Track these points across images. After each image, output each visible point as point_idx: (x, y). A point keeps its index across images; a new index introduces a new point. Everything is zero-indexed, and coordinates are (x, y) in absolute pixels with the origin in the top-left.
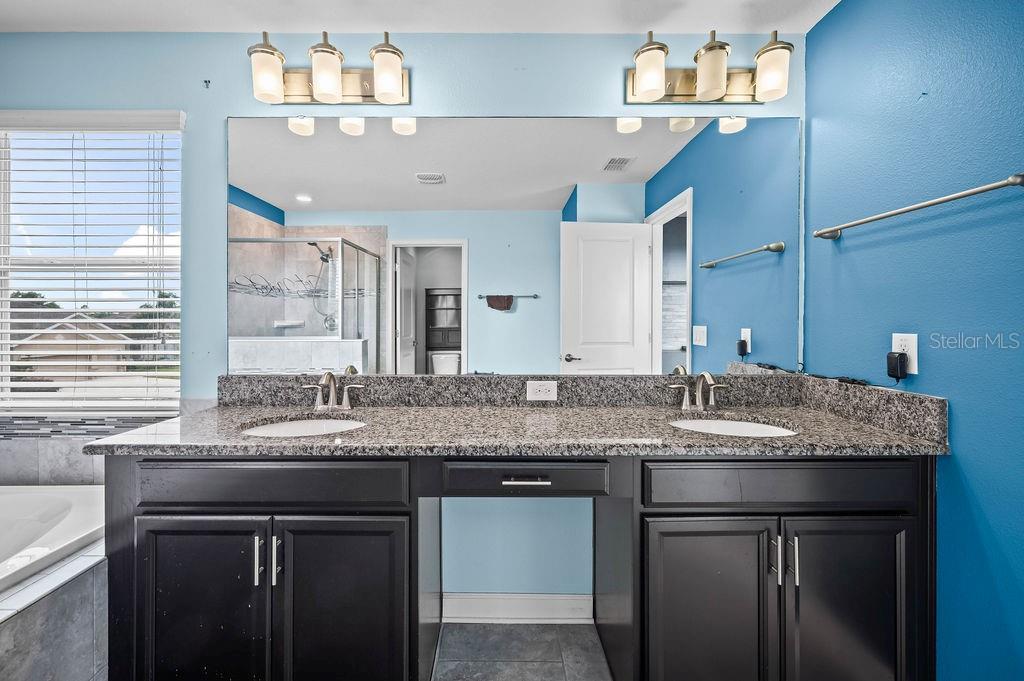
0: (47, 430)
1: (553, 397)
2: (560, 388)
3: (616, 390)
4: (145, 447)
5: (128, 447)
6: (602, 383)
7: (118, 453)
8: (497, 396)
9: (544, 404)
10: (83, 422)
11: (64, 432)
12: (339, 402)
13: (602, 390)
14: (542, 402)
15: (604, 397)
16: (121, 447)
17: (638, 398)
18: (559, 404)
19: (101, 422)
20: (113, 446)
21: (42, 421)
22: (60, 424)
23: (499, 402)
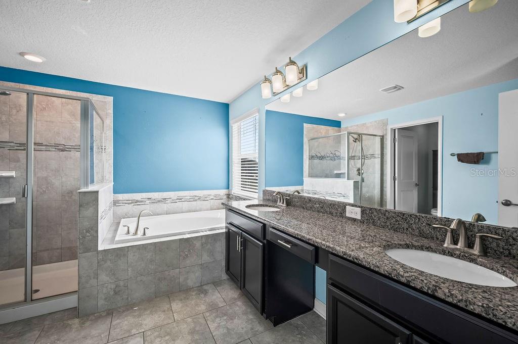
1: (359, 217)
2: (363, 212)
3: (397, 221)
6: (387, 214)
8: (334, 211)
9: (355, 220)
12: (283, 204)
13: (388, 218)
14: (353, 218)
15: (388, 224)
17: (413, 229)
18: (362, 222)
23: (334, 214)
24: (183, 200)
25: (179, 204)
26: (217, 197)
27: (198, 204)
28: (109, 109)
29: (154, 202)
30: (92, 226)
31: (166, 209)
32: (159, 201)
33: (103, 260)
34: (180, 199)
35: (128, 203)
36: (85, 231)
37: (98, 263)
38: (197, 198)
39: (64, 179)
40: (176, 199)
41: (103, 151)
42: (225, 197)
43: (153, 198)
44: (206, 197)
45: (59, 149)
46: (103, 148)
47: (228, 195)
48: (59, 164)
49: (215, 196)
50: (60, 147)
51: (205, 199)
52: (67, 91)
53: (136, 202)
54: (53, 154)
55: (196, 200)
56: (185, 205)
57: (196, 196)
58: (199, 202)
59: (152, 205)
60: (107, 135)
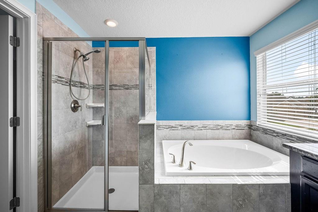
0: (276, 135)
4: (304, 152)
5: (298, 149)
7: (294, 150)
10: (285, 135)
11: (280, 136)
16: (295, 148)
19: (291, 136)
20: (292, 147)
21: (274, 131)
22: (279, 134)
24: (207, 128)
25: (204, 132)
26: (238, 127)
27: (221, 133)
28: (153, 57)
29: (184, 129)
30: (149, 158)
31: (193, 135)
32: (188, 128)
33: (158, 195)
34: (205, 127)
35: (167, 128)
36: (144, 163)
37: (155, 196)
38: (219, 127)
39: (128, 109)
40: (201, 127)
41: (150, 88)
42: (247, 128)
43: (184, 125)
44: (228, 127)
45: (125, 88)
46: (150, 86)
47: (249, 125)
48: (126, 99)
49: (237, 126)
50: (126, 87)
51: (227, 128)
52: (130, 47)
53: (171, 128)
54: (122, 92)
55: (218, 129)
56: (209, 133)
57: (218, 125)
58: (221, 131)
59: (183, 131)
60: (152, 76)
